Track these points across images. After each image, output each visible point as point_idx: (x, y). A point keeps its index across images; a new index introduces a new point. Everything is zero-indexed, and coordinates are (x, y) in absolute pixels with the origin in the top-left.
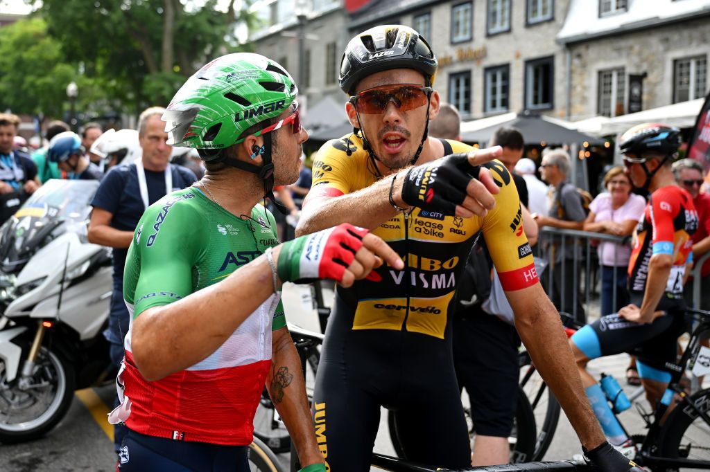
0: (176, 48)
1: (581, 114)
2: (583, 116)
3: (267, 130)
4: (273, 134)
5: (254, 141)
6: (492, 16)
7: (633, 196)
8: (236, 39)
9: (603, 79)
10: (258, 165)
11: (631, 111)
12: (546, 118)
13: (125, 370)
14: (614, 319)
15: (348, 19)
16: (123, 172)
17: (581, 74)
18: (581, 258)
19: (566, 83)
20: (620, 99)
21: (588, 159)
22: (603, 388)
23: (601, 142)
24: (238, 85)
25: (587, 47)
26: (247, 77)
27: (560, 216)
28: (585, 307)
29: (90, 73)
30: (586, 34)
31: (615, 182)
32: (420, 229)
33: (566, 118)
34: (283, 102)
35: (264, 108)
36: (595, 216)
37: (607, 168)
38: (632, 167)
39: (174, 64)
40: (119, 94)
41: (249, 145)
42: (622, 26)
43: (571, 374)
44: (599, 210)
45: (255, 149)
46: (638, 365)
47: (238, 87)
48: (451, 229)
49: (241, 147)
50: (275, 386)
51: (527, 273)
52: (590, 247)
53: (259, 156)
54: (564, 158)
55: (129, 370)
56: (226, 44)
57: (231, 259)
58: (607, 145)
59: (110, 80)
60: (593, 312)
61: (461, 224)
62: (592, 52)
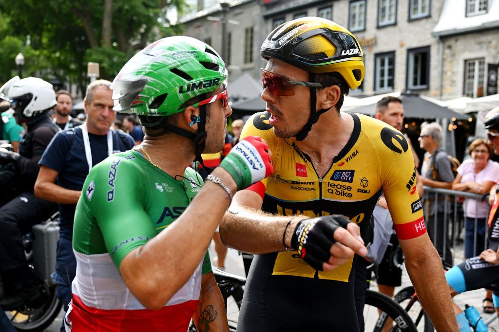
0: (114, 26)
1: (450, 94)
2: (452, 96)
3: (203, 102)
4: (207, 107)
5: (193, 111)
6: (381, 11)
7: (491, 162)
8: (168, 21)
9: (468, 68)
10: (194, 132)
11: (489, 94)
12: (423, 97)
13: (72, 311)
14: (476, 260)
15: (264, 9)
16: (69, 135)
17: (451, 62)
18: (450, 212)
19: (439, 69)
20: (481, 83)
21: (455, 131)
22: (467, 317)
23: (466, 117)
24: (182, 62)
25: (456, 41)
26: (190, 56)
27: (434, 177)
28: (452, 250)
29: (36, 46)
30: (455, 29)
31: (478, 151)
32: (332, 190)
33: (439, 97)
34: (219, 79)
35: (204, 83)
36: (461, 178)
37: (470, 139)
38: (494, 140)
39: (113, 41)
40: (63, 65)
41: (189, 115)
42: (483, 24)
43: (447, 307)
44: (464, 173)
45: (193, 118)
46: (494, 297)
47: (182, 64)
48: (359, 189)
49: (181, 117)
50: (202, 321)
51: (418, 225)
52: (458, 203)
53: (196, 124)
54: (438, 130)
55: (75, 312)
56: (159, 25)
57: (167, 212)
58: (470, 120)
59: (54, 52)
60: (459, 255)
61: (366, 185)
62: (459, 44)
